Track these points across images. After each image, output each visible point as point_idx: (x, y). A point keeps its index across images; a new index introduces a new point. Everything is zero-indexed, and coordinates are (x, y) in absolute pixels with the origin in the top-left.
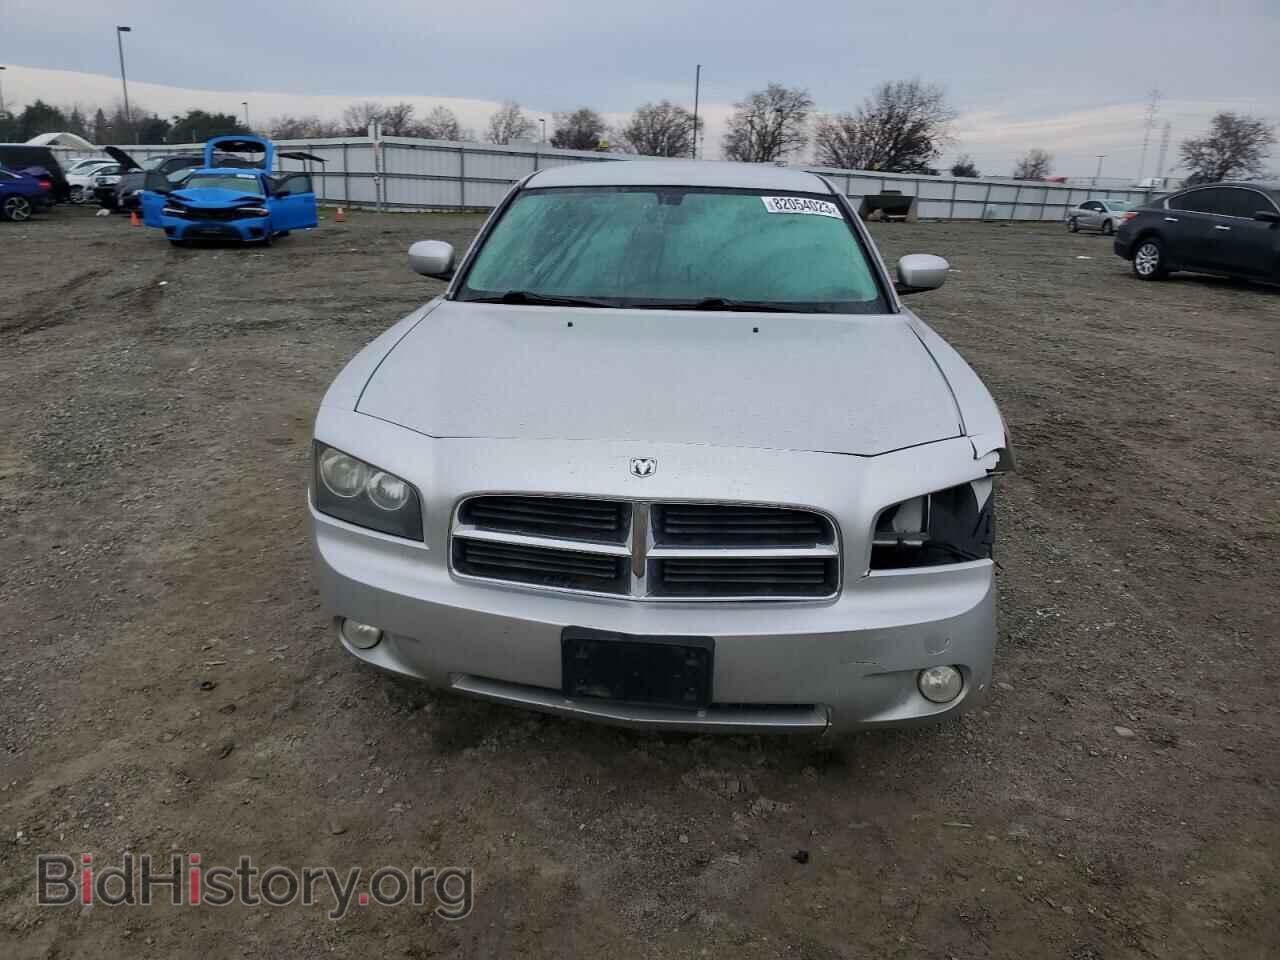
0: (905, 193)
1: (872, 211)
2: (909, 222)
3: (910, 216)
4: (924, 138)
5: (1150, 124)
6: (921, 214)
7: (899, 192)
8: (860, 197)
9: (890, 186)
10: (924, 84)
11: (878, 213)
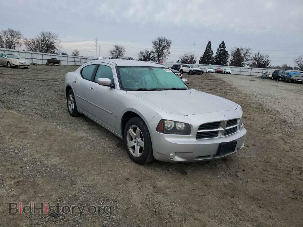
0: (58, 59)
1: (50, 63)
2: (60, 66)
3: (60, 64)
4: (54, 46)
5: (96, 45)
6: (62, 64)
7: (56, 59)
8: (47, 60)
9: (53, 57)
10: (52, 33)
11: (52, 64)
